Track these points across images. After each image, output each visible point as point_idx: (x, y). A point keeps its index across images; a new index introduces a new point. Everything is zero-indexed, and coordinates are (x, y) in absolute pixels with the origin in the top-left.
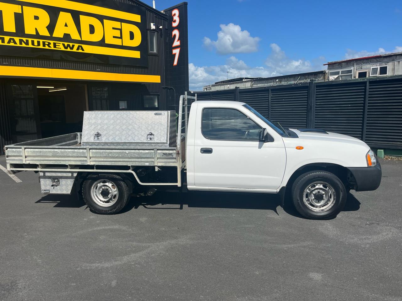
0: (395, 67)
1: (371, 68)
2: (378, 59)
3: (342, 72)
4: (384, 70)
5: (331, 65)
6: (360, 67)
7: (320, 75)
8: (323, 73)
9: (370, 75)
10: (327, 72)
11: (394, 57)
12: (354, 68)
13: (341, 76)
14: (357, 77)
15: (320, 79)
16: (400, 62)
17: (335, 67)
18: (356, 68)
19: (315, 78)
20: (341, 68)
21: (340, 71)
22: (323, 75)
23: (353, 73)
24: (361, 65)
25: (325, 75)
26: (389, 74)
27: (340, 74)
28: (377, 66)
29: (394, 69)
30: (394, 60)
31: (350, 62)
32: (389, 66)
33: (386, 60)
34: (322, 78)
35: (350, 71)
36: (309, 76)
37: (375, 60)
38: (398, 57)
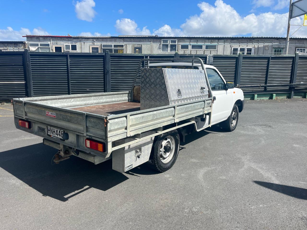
0: (82, 46)
1: (65, 44)
2: (69, 39)
3: (41, 45)
4: (74, 48)
5: (29, 38)
6: (56, 42)
7: (20, 45)
8: (22, 43)
9: (65, 50)
10: (26, 43)
11: (81, 39)
12: (51, 43)
13: (40, 47)
14: (54, 51)
15: (20, 48)
16: (85, 43)
17: (33, 40)
18: (53, 43)
19: (15, 46)
20: (40, 41)
21: (39, 43)
22: (23, 45)
23: (50, 47)
24: (56, 41)
25: (25, 46)
26: (78, 51)
27: (39, 46)
28: (69, 44)
29: (81, 48)
30: (80, 41)
31: (47, 38)
32: (78, 45)
33: (75, 40)
34: (22, 47)
35: (48, 45)
36: (9, 45)
37: (67, 39)
38: (83, 39)
